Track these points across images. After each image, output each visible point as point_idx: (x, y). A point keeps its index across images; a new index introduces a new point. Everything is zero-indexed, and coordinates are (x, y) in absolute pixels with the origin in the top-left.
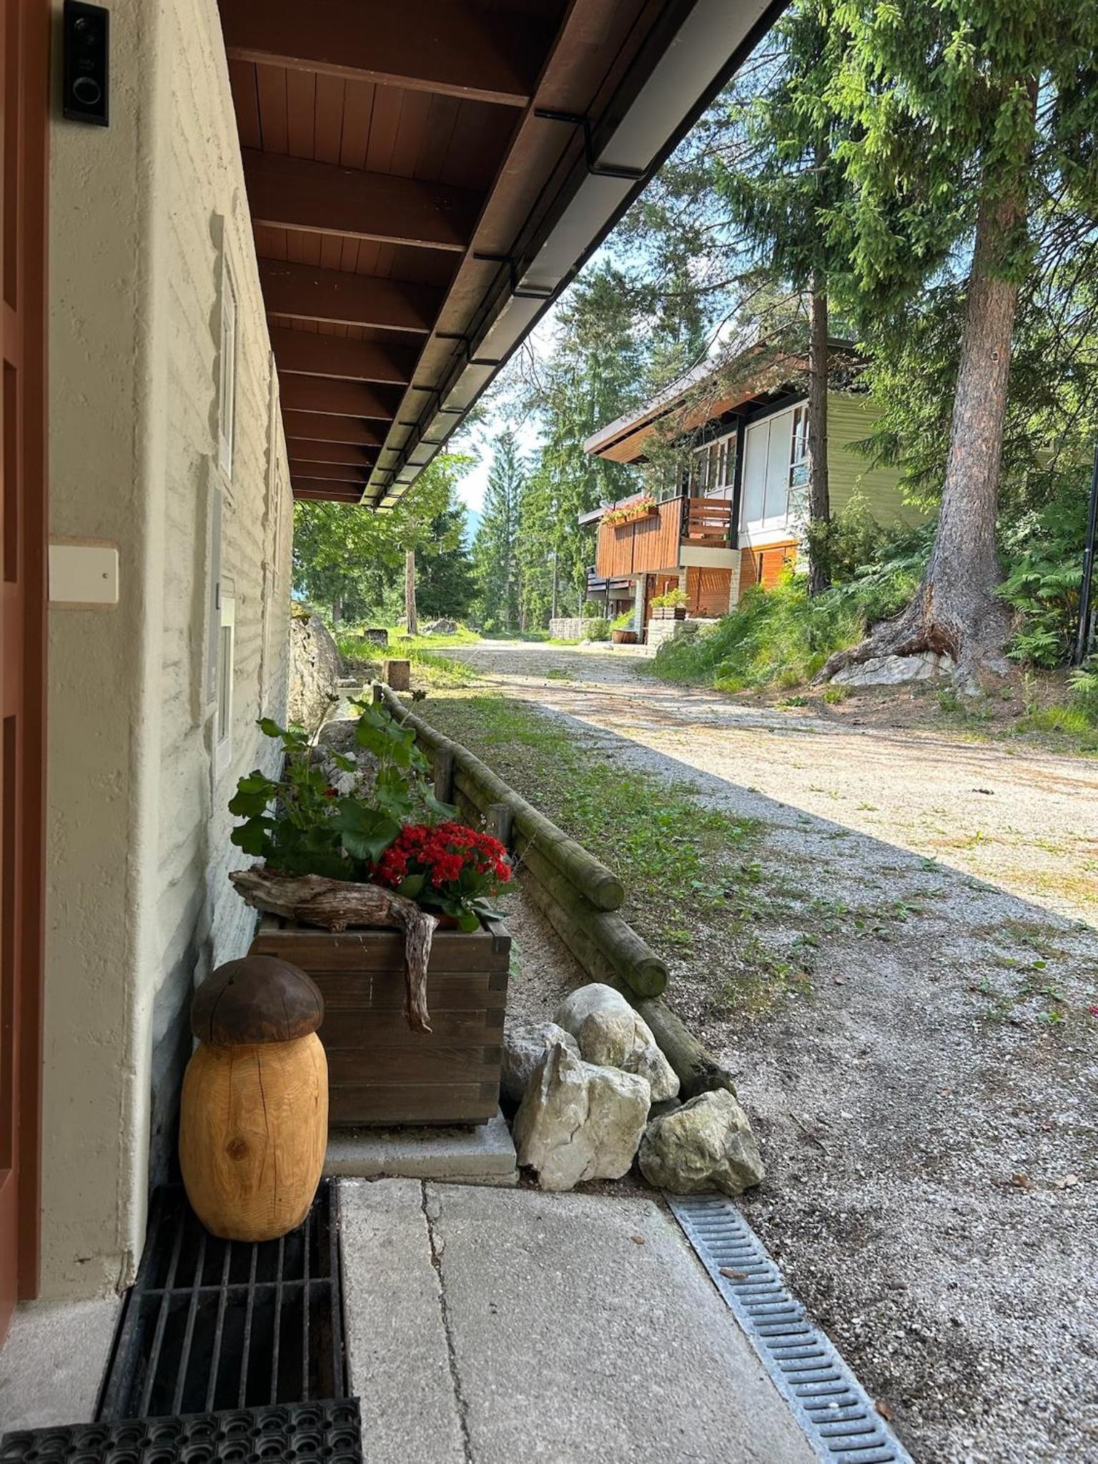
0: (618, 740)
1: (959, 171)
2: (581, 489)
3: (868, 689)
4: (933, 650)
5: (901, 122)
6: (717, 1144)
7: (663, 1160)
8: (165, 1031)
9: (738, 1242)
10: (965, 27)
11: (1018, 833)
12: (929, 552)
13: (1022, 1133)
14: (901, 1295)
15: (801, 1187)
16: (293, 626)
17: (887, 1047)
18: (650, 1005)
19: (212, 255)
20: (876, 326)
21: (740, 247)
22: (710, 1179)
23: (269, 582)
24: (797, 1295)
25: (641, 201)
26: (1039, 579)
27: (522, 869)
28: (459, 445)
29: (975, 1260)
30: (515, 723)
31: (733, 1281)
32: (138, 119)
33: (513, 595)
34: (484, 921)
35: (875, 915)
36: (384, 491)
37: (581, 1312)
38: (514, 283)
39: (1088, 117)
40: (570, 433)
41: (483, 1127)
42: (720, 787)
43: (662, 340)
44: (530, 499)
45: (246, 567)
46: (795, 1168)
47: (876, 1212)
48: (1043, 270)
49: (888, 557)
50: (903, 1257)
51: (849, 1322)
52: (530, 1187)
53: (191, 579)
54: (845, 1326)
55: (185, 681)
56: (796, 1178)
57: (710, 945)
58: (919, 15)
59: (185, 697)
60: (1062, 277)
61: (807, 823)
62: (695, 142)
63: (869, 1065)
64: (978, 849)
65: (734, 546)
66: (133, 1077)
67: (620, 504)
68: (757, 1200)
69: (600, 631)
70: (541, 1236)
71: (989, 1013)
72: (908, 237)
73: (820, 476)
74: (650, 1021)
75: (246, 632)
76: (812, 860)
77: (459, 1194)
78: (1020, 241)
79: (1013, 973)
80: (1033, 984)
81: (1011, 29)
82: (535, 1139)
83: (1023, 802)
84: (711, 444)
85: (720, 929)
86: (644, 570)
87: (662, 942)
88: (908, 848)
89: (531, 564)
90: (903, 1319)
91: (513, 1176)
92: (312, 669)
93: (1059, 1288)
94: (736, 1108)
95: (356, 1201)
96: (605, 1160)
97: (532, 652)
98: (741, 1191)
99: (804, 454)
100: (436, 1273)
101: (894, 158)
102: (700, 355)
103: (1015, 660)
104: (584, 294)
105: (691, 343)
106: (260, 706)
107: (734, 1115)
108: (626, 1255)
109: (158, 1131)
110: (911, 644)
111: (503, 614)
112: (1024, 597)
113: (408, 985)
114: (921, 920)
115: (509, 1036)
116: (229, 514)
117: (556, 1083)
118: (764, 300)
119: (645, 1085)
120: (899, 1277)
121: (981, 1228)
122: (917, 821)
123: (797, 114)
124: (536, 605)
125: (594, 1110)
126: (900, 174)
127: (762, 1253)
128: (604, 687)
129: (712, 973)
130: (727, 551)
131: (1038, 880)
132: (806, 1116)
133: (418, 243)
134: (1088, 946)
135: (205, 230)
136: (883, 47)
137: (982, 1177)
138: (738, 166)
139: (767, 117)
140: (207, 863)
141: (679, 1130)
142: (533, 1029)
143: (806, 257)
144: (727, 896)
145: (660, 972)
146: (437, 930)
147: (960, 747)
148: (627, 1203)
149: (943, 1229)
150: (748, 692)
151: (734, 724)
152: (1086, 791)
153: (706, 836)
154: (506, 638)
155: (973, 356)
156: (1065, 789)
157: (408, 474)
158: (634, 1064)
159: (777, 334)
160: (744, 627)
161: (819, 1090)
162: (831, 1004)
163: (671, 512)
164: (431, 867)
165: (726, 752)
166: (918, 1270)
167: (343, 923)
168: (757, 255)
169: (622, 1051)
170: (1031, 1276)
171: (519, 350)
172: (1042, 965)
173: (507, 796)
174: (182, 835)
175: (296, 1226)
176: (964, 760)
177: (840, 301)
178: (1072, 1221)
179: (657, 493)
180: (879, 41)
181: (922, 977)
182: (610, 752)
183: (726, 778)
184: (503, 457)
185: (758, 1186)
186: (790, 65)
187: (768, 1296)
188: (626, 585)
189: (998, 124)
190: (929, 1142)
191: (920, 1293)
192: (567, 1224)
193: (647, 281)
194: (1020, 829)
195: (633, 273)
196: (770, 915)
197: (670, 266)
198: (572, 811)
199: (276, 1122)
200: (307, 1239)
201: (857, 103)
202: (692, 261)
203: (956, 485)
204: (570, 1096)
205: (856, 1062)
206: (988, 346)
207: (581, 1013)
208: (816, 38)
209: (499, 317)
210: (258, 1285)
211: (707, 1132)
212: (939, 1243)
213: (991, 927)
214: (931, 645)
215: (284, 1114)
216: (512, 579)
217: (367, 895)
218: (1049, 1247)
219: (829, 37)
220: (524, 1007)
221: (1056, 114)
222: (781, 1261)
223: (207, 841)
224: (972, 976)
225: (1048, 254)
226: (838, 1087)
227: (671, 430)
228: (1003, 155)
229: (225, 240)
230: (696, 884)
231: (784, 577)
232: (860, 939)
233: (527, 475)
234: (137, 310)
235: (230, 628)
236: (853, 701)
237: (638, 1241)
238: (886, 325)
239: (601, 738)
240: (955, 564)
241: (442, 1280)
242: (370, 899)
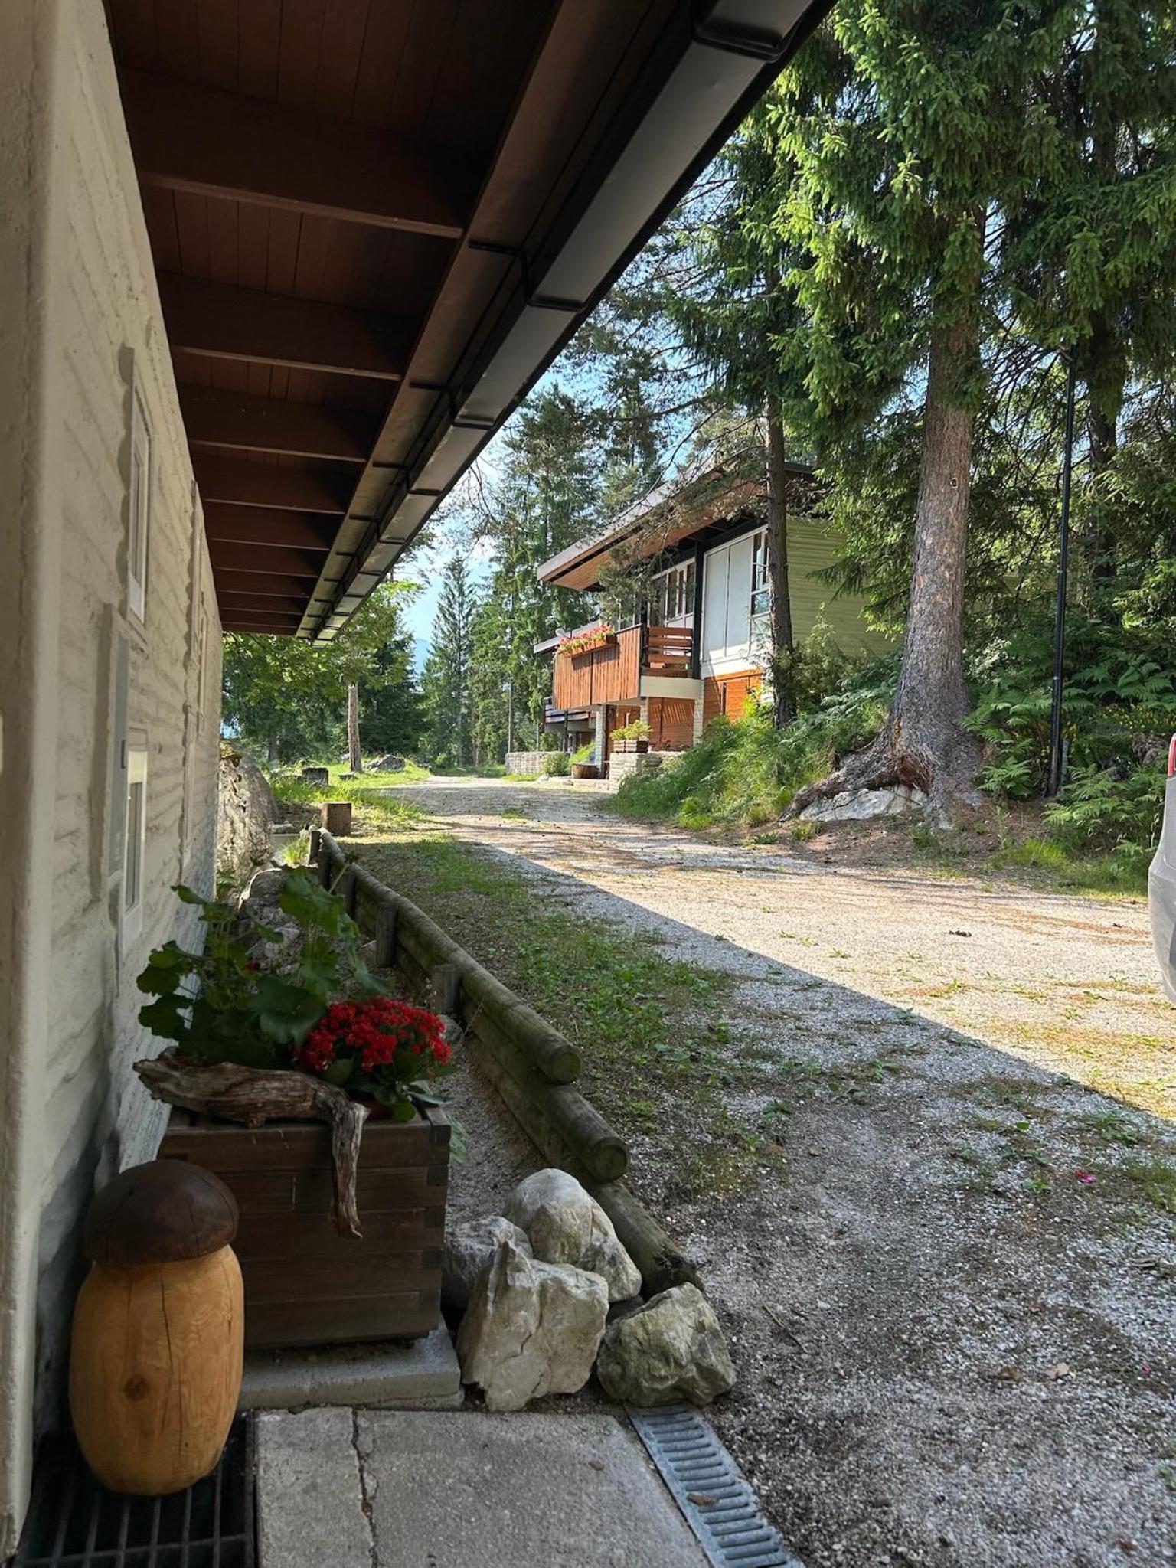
0: (576, 885)
1: (911, 300)
2: (535, 616)
3: (839, 824)
4: (905, 783)
5: (849, 251)
6: (683, 1348)
7: (624, 1369)
8: (55, 1250)
9: (708, 1461)
10: (910, 159)
11: (998, 978)
12: (896, 681)
13: (1009, 1317)
14: (885, 1513)
15: (775, 1391)
16: (223, 768)
17: (865, 1223)
18: (610, 1189)
19: (120, 390)
20: (835, 452)
21: (693, 372)
22: (676, 1388)
23: (192, 727)
24: (773, 1520)
25: (589, 324)
26: (1008, 709)
27: (471, 1036)
28: (403, 572)
29: (964, 1468)
30: (466, 869)
31: (702, 1508)
32: (29, 259)
33: (466, 728)
34: (422, 1107)
35: (851, 1076)
36: (322, 623)
37: (532, 1557)
38: (454, 414)
39: (1036, 248)
40: (523, 559)
41: (423, 1340)
42: (684, 935)
43: (615, 464)
44: (482, 627)
45: (162, 713)
46: (770, 1369)
47: (856, 1418)
48: (998, 396)
49: (855, 688)
50: (886, 1469)
51: (829, 1548)
52: (476, 1409)
53: (92, 739)
54: (826, 1554)
55: (83, 852)
56: (770, 1381)
57: (675, 1117)
58: (865, 146)
59: (84, 868)
60: (1017, 403)
61: (778, 973)
62: (643, 266)
63: (846, 1246)
64: (956, 998)
65: (696, 675)
66: (12, 1312)
67: (576, 633)
68: (727, 1409)
69: (559, 765)
70: (487, 1468)
71: (971, 1182)
72: (862, 364)
73: (782, 605)
74: (608, 1209)
75: (160, 784)
76: (782, 1016)
77: (395, 1422)
78: (974, 369)
79: (995, 1137)
80: (1017, 1147)
81: (956, 161)
82: (481, 1351)
83: (1001, 944)
84: (668, 571)
85: (686, 1098)
86: (603, 701)
87: (623, 1116)
88: (883, 998)
89: (484, 695)
90: (888, 1541)
91: (457, 1396)
92: (243, 815)
93: (1053, 1495)
94: (704, 1305)
95: (277, 1438)
96: (561, 1371)
97: (486, 789)
98: (710, 1399)
99: (765, 581)
100: (366, 1521)
101: (844, 286)
102: (655, 479)
103: (987, 793)
104: (533, 419)
105: (645, 467)
106: (180, 861)
107: (701, 1313)
108: (583, 1485)
109: (47, 1367)
110: (881, 776)
111: (455, 748)
112: (993, 727)
113: (336, 1185)
114: (898, 1079)
115: (452, 1234)
116: (140, 660)
117: (504, 1288)
118: (718, 425)
119: (602, 1285)
120: (882, 1492)
121: (969, 1430)
122: (892, 969)
123: (745, 241)
124: (491, 738)
125: (547, 1316)
126: (851, 302)
127: (735, 1472)
128: (565, 826)
129: (678, 1148)
130: (689, 682)
131: (1020, 1031)
132: (780, 1308)
133: (351, 372)
134: (1072, 1103)
135: (112, 364)
136: (830, 178)
137: (968, 1370)
138: (688, 292)
139: (716, 242)
140: (111, 1049)
141: (641, 1334)
142: (479, 1225)
143: (759, 383)
144: (693, 1059)
145: (620, 1151)
146: (368, 1121)
147: (935, 886)
148: (584, 1421)
149: (928, 1434)
150: (715, 830)
151: (701, 864)
152: (1066, 930)
153: (668, 993)
154: (459, 774)
155: (933, 480)
156: (1044, 929)
157: (347, 605)
158: (591, 1260)
159: (733, 459)
160: (708, 760)
161: (794, 1277)
162: (805, 1179)
163: (630, 641)
164: (360, 1049)
165: (692, 896)
166: (902, 1483)
167: (262, 1116)
168: (710, 380)
169: (577, 1246)
170: (1023, 1483)
171: (466, 475)
172: (1025, 1126)
173: (454, 956)
174: (79, 1023)
175: (206, 1473)
176: (940, 900)
177: (796, 426)
178: (1065, 1417)
179: (615, 622)
180: (826, 172)
181: (900, 1144)
182: (569, 899)
183: (692, 925)
184: (452, 583)
185: (729, 1392)
186: (737, 192)
187: (741, 1523)
188: (586, 716)
189: (947, 254)
190: (913, 1333)
191: (905, 1509)
192: (515, 1452)
193: (597, 405)
194: (1000, 975)
195: (583, 397)
196: (739, 1079)
197: (621, 390)
198: (527, 968)
199: (181, 1354)
200: (219, 1489)
201: (805, 231)
202: (643, 385)
203: (921, 612)
204: (519, 1301)
205: (832, 1243)
206: (946, 472)
207: (532, 1204)
208: (763, 166)
209: (439, 447)
210: (160, 1547)
211: (672, 1334)
212: (925, 1450)
213: (971, 1085)
214: (902, 777)
215: (192, 1344)
216: (464, 711)
217: (290, 1083)
218: (1041, 1448)
219: (775, 166)
220: (472, 1195)
221: (1004, 243)
222: (755, 1481)
223: (111, 1024)
224: (953, 1140)
225: (1002, 381)
226: (814, 1273)
227: (627, 558)
228: (953, 285)
229: (136, 372)
230: (660, 1047)
231: (749, 707)
232: (835, 1103)
233: (479, 602)
234: (26, 458)
235: (141, 784)
236: (825, 838)
237: (597, 1467)
238: (844, 451)
239: (559, 884)
240: (923, 693)
241: (373, 1529)
242: (293, 1089)
